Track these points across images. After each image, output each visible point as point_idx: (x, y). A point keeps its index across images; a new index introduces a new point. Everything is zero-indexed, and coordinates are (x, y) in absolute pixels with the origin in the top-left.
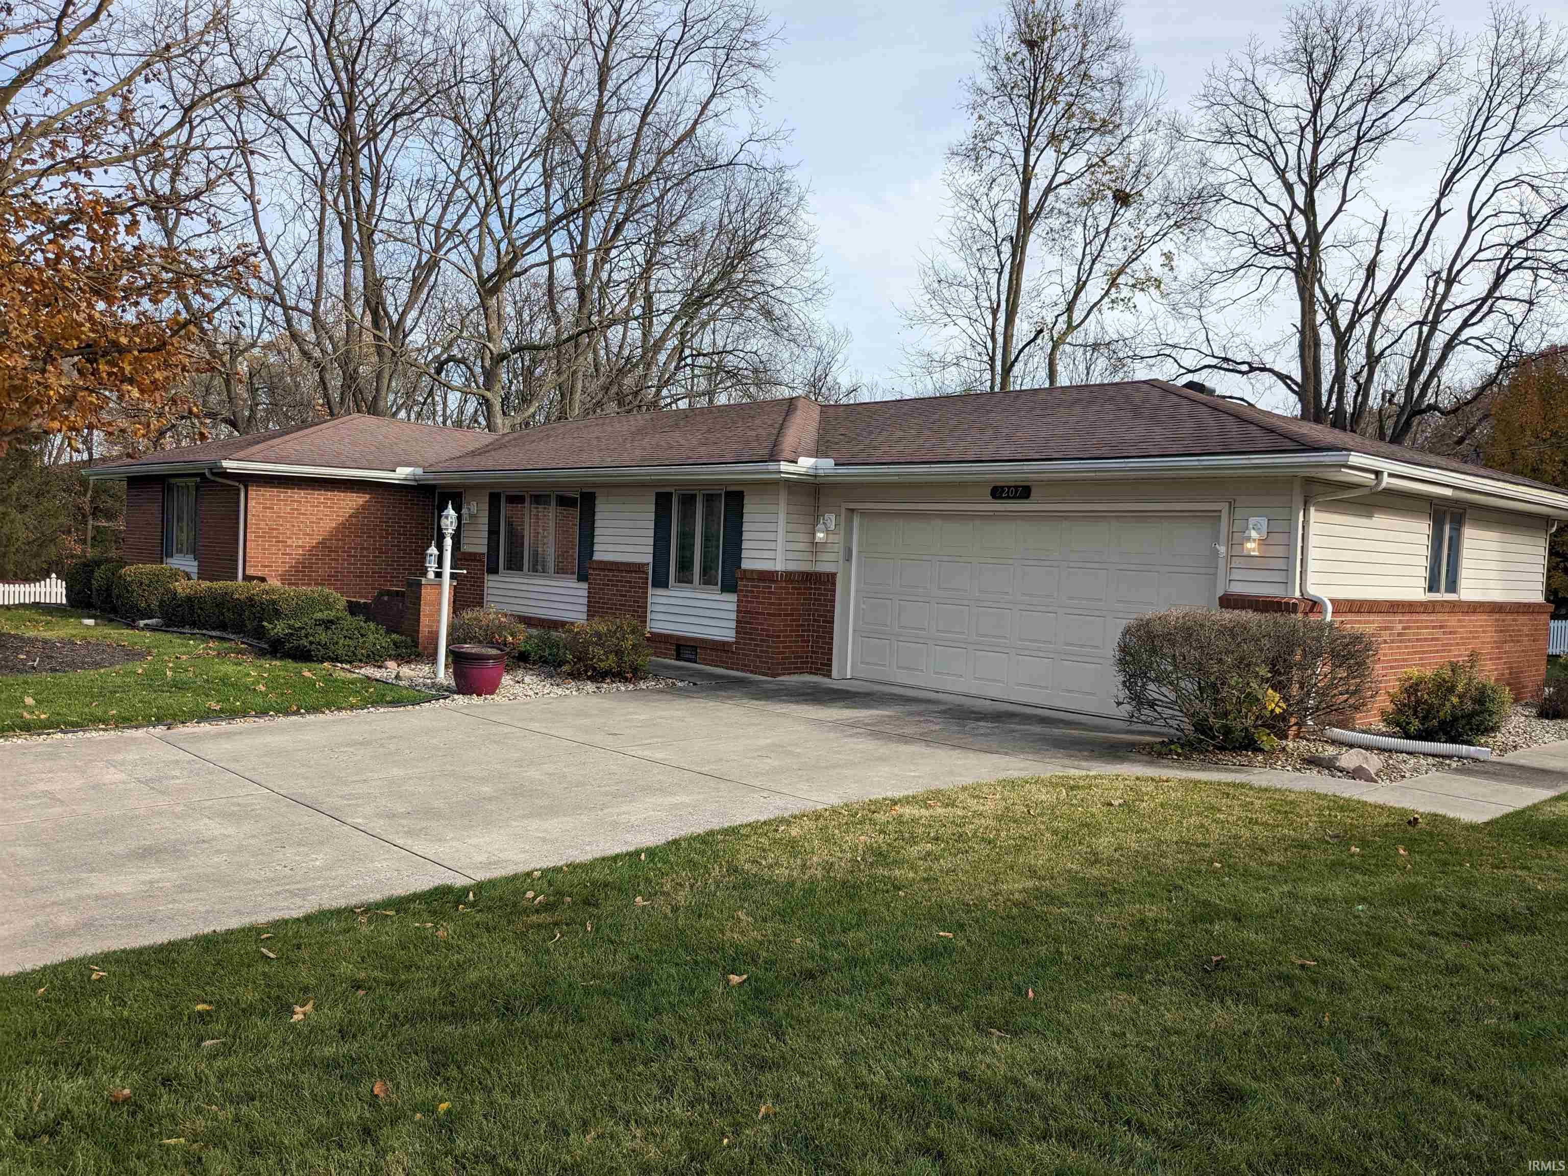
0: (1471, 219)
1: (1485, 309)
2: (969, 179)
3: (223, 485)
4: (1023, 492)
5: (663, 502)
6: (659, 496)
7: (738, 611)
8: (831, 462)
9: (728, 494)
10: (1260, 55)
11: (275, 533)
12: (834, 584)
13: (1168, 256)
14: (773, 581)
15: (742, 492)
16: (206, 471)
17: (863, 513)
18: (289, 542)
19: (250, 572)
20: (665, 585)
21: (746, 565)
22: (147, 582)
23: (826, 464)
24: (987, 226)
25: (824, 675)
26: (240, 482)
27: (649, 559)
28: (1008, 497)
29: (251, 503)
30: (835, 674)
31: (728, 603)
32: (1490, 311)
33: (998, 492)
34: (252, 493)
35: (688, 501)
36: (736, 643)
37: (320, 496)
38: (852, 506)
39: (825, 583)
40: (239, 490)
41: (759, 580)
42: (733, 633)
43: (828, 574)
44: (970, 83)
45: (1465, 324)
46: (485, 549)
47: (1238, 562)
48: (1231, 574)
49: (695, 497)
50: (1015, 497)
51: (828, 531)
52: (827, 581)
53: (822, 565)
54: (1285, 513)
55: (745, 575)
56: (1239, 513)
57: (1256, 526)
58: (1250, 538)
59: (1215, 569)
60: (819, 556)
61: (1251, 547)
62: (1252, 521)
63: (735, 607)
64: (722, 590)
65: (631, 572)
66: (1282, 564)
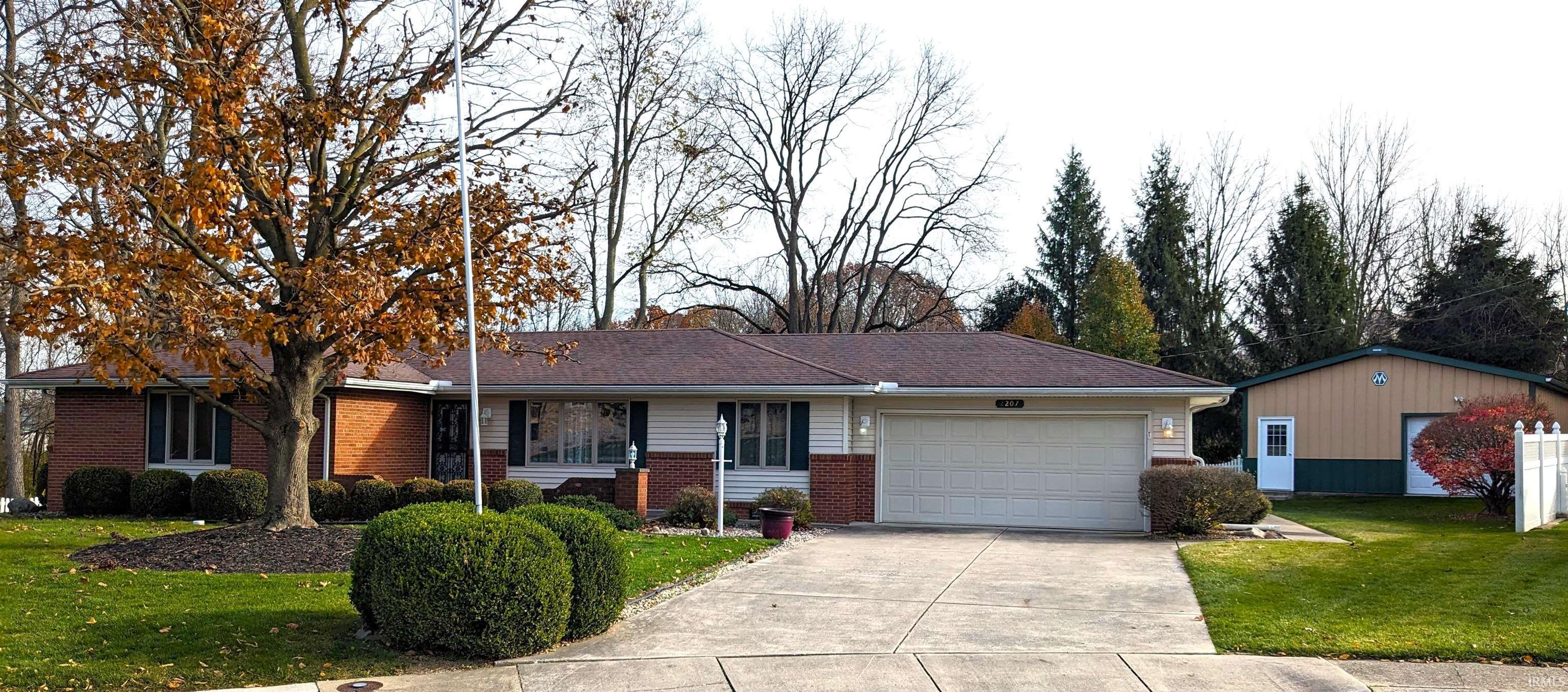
0: (895, 187)
4: (1019, 403)
7: (812, 482)
8: (896, 385)
9: (794, 404)
10: (753, 45)
11: (349, 438)
12: (874, 462)
15: (808, 403)
17: (887, 416)
18: (356, 445)
20: (731, 467)
21: (812, 451)
23: (893, 386)
25: (870, 522)
26: (328, 395)
27: (713, 449)
28: (1009, 407)
29: (337, 413)
30: (876, 520)
31: (801, 477)
33: (1001, 403)
34: (335, 404)
38: (883, 411)
39: (866, 461)
40: (326, 401)
43: (869, 456)
46: (505, 447)
47: (1160, 441)
48: (1157, 448)
49: (759, 406)
50: (1014, 407)
51: (868, 428)
52: (870, 460)
53: (864, 449)
54: (1181, 416)
55: (819, 458)
56: (1156, 416)
57: (1169, 421)
58: (1169, 429)
59: (1142, 444)
60: (855, 444)
61: (1169, 433)
62: (1164, 420)
63: (807, 480)
64: (791, 469)
65: (697, 459)
66: (1182, 442)
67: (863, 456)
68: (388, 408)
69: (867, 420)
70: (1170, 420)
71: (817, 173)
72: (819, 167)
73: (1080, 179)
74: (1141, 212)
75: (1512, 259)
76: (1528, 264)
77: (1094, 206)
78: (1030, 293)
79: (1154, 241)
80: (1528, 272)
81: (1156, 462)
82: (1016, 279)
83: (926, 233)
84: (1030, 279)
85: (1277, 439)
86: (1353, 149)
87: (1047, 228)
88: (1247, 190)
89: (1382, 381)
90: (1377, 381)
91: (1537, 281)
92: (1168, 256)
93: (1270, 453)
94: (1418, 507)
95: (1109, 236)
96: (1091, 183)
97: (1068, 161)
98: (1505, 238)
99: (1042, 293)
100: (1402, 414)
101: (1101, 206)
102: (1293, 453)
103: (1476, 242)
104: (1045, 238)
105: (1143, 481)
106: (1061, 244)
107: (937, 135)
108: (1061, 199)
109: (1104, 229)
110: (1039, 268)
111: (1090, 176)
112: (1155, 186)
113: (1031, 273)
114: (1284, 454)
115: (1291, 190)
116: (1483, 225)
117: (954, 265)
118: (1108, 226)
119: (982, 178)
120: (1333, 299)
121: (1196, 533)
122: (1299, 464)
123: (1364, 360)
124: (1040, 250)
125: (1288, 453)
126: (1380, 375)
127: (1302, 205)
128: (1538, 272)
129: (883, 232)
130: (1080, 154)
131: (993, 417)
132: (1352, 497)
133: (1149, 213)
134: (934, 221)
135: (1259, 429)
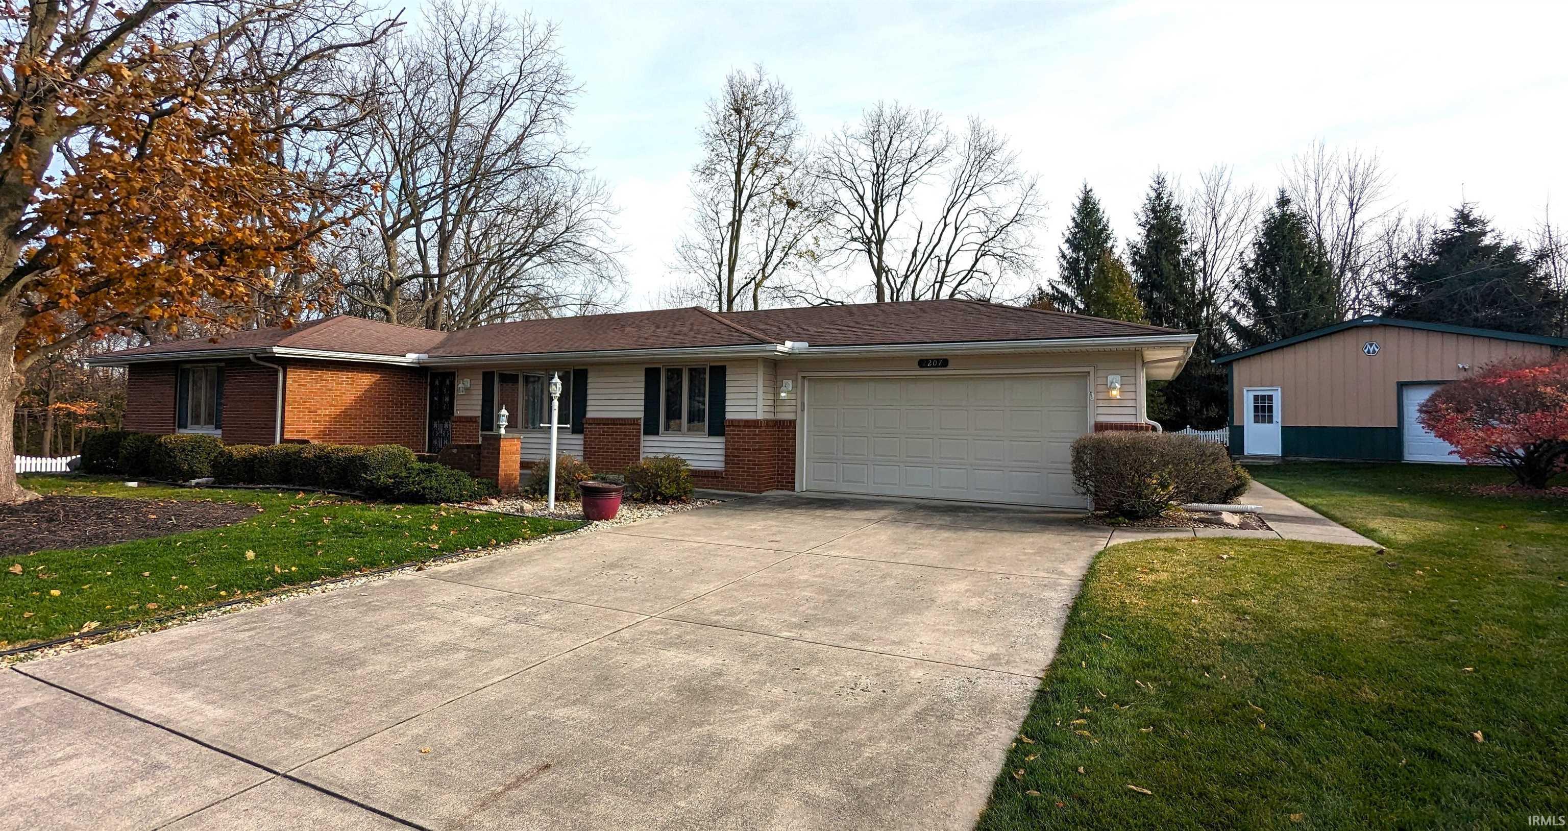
0: (957, 229)
1: (969, 276)
2: (703, 187)
3: (265, 367)
4: (943, 363)
5: (652, 376)
6: (648, 371)
7: (726, 449)
8: (806, 344)
9: (711, 368)
11: (308, 405)
12: (795, 427)
13: (816, 239)
14: (757, 427)
15: (726, 366)
16: (251, 356)
17: (810, 379)
18: (319, 412)
19: (287, 436)
20: (656, 433)
21: (729, 416)
22: (190, 448)
23: (802, 346)
24: (713, 215)
25: (789, 490)
26: (279, 365)
27: (641, 415)
28: (932, 366)
29: (289, 382)
30: (797, 488)
31: (717, 444)
32: (971, 277)
33: (923, 363)
34: (289, 374)
35: (674, 373)
36: (725, 471)
37: (342, 376)
38: (804, 374)
39: (788, 427)
40: (276, 371)
41: (744, 426)
42: (723, 464)
43: (790, 421)
44: (702, 130)
45: (960, 284)
46: (479, 414)
47: (1106, 403)
48: (1101, 411)
49: (681, 370)
50: (937, 366)
51: (788, 392)
52: (790, 426)
53: (786, 415)
54: (1131, 373)
55: (735, 423)
56: (1100, 373)
57: (1115, 380)
58: (1115, 388)
59: (1083, 408)
60: (779, 409)
61: (1115, 393)
62: (1110, 378)
63: (723, 446)
64: (710, 434)
65: (625, 425)
66: (1132, 403)
67: (784, 421)
68: (367, 380)
69: (789, 384)
70: (1118, 378)
71: (895, 220)
72: (897, 215)
73: (1092, 209)
74: (1143, 232)
75: (1497, 246)
76: (1514, 250)
77: (1104, 228)
78: (1054, 298)
79: (1153, 252)
80: (1514, 256)
81: (1100, 427)
82: (1043, 289)
83: (977, 260)
84: (1053, 287)
85: (1263, 410)
86: (1326, 181)
87: (1065, 247)
88: (1236, 217)
89: (1374, 351)
90: (1369, 352)
91: (1526, 265)
92: (1164, 263)
93: (1256, 421)
94: (1422, 475)
95: (1117, 252)
96: (1101, 211)
97: (1082, 196)
98: (1488, 229)
99: (1064, 298)
100: (1398, 383)
101: (1110, 229)
102: (1279, 420)
103: (1457, 234)
104: (1064, 256)
105: (1079, 450)
106: (1077, 260)
107: (986, 190)
108: (1077, 225)
109: (1113, 246)
110: (1061, 279)
111: (1101, 207)
112: (1153, 210)
113: (1054, 284)
114: (1271, 421)
115: (1273, 203)
116: (1464, 218)
117: (994, 280)
118: (1116, 244)
119: (1018, 217)
120: (1315, 290)
121: (1145, 517)
122: (1287, 431)
123: (1354, 331)
124: (1061, 266)
125: (1275, 419)
126: (1371, 345)
127: (1284, 214)
128: (1525, 257)
129: (948, 262)
130: (1091, 190)
131: (917, 379)
132: (1344, 463)
133: (1149, 231)
134: (982, 252)
135: (1245, 398)
